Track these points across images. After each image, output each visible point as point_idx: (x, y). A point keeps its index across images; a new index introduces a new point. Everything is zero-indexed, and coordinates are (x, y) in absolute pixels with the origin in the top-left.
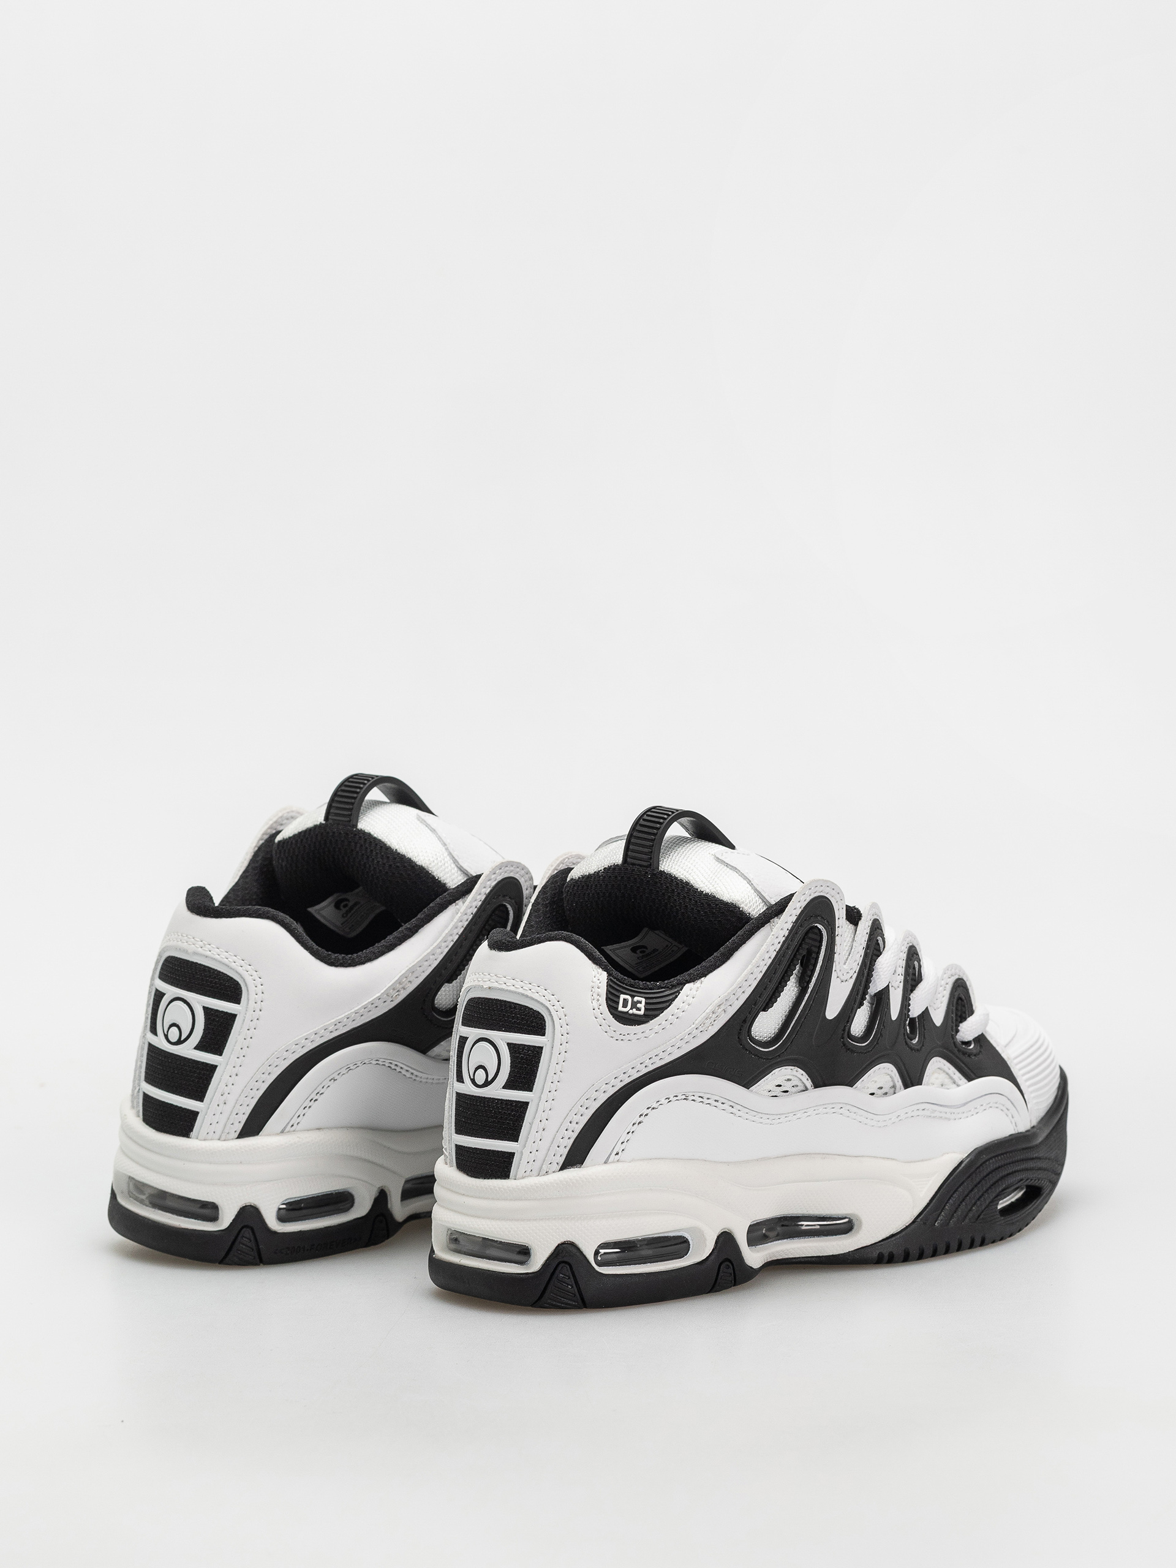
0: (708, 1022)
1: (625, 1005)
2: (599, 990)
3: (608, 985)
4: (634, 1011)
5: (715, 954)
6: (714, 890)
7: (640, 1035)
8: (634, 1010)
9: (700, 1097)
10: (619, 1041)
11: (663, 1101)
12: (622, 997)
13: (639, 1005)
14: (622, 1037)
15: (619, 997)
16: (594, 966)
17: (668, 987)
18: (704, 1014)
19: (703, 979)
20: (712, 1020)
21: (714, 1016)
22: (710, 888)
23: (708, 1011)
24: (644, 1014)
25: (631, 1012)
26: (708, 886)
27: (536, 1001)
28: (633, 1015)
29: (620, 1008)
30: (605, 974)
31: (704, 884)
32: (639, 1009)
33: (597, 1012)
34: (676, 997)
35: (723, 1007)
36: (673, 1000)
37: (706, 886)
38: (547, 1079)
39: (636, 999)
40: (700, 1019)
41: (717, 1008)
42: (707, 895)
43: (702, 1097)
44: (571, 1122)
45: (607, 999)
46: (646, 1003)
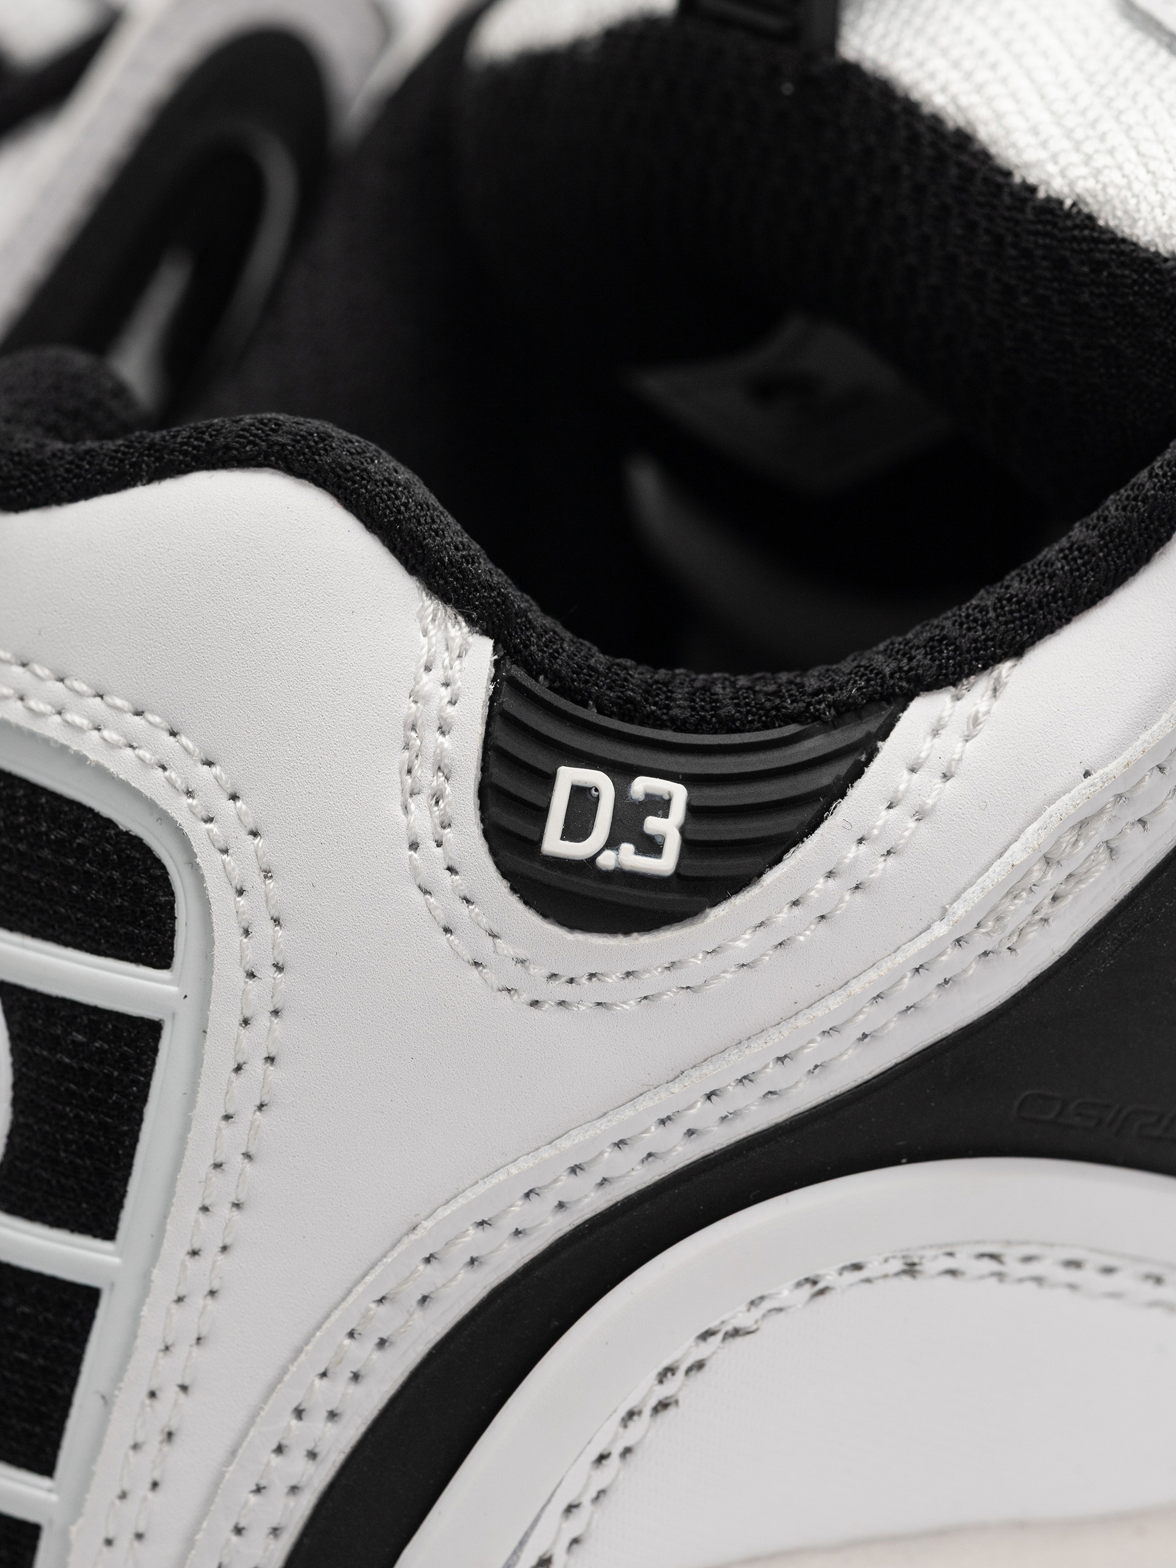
0: (1019, 910)
1: (577, 828)
2: (445, 742)
3: (496, 715)
4: (628, 857)
5: (1077, 532)
6: (1091, 183)
7: (653, 980)
8: (627, 848)
9: (982, 1256)
10: (548, 1014)
11: (785, 1294)
12: (568, 776)
13: (653, 824)
14: (560, 990)
15: (549, 780)
16: (431, 605)
17: (817, 717)
18: (998, 871)
19: (1005, 668)
20: (1044, 894)
21: (1053, 878)
22: (1073, 173)
23: (1017, 853)
24: (677, 874)
25: (607, 860)
26: (1063, 161)
27: (125, 786)
28: (622, 876)
29: (554, 843)
30: (483, 649)
31: (1044, 144)
32: (651, 846)
33: (432, 858)
34: (857, 772)
35: (1100, 831)
36: (839, 790)
37: (1054, 158)
38: (180, 1188)
39: (641, 786)
40: (973, 895)
41: (1070, 838)
42: (1053, 205)
43: (993, 1257)
44: (299, 1413)
45: (487, 792)
46: (692, 810)
